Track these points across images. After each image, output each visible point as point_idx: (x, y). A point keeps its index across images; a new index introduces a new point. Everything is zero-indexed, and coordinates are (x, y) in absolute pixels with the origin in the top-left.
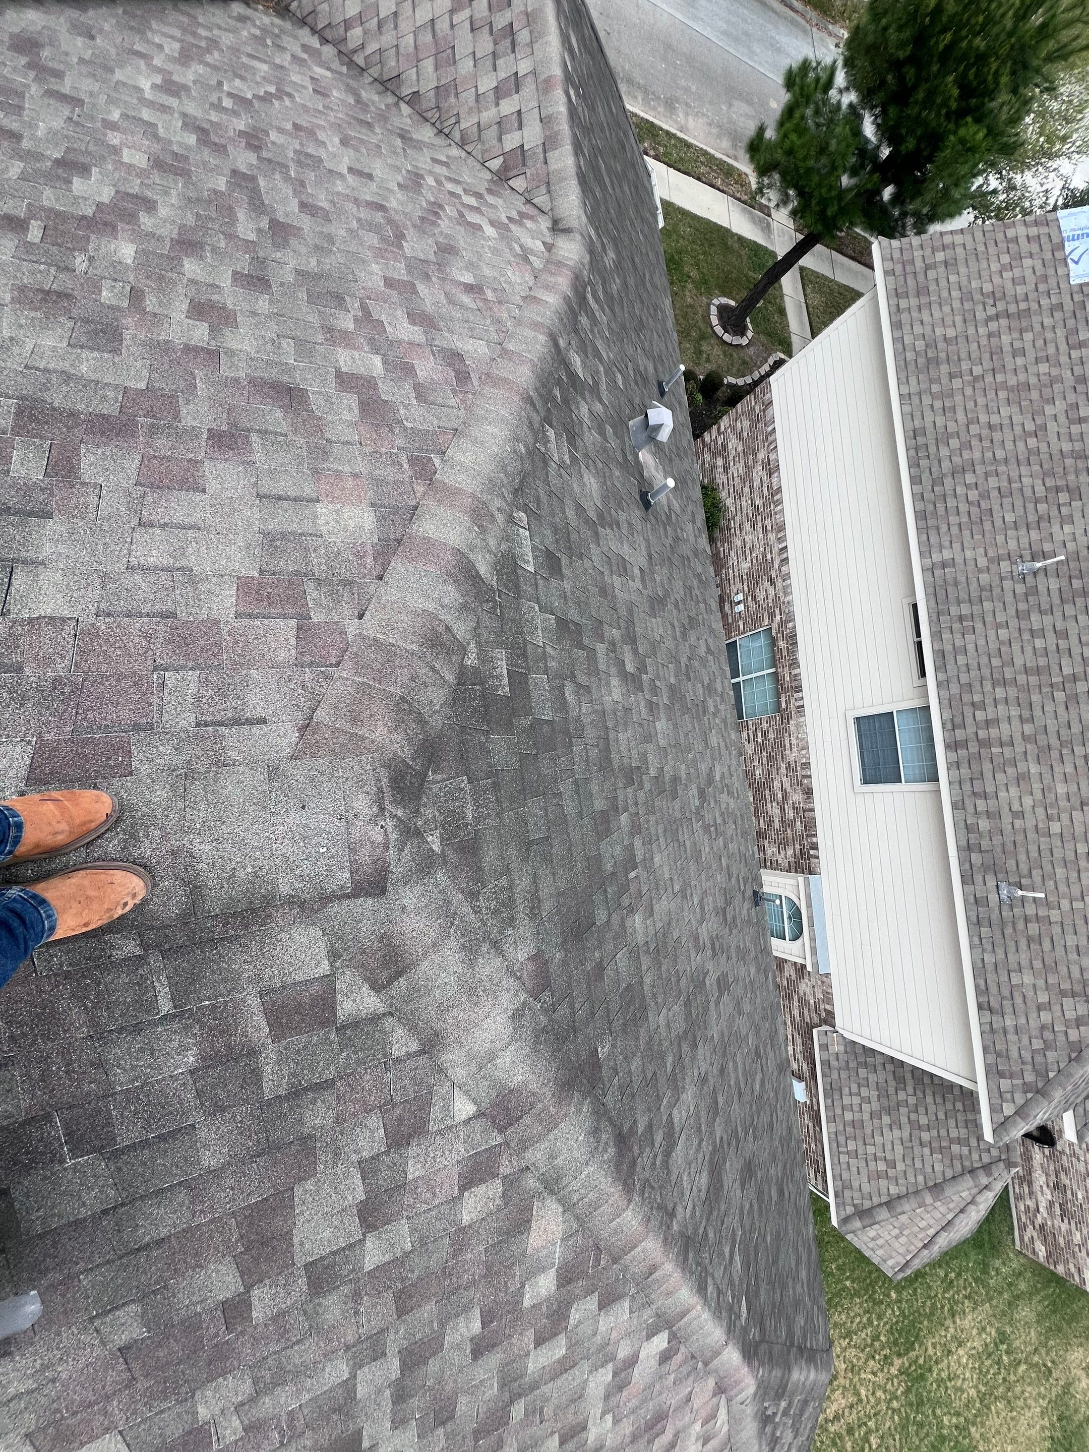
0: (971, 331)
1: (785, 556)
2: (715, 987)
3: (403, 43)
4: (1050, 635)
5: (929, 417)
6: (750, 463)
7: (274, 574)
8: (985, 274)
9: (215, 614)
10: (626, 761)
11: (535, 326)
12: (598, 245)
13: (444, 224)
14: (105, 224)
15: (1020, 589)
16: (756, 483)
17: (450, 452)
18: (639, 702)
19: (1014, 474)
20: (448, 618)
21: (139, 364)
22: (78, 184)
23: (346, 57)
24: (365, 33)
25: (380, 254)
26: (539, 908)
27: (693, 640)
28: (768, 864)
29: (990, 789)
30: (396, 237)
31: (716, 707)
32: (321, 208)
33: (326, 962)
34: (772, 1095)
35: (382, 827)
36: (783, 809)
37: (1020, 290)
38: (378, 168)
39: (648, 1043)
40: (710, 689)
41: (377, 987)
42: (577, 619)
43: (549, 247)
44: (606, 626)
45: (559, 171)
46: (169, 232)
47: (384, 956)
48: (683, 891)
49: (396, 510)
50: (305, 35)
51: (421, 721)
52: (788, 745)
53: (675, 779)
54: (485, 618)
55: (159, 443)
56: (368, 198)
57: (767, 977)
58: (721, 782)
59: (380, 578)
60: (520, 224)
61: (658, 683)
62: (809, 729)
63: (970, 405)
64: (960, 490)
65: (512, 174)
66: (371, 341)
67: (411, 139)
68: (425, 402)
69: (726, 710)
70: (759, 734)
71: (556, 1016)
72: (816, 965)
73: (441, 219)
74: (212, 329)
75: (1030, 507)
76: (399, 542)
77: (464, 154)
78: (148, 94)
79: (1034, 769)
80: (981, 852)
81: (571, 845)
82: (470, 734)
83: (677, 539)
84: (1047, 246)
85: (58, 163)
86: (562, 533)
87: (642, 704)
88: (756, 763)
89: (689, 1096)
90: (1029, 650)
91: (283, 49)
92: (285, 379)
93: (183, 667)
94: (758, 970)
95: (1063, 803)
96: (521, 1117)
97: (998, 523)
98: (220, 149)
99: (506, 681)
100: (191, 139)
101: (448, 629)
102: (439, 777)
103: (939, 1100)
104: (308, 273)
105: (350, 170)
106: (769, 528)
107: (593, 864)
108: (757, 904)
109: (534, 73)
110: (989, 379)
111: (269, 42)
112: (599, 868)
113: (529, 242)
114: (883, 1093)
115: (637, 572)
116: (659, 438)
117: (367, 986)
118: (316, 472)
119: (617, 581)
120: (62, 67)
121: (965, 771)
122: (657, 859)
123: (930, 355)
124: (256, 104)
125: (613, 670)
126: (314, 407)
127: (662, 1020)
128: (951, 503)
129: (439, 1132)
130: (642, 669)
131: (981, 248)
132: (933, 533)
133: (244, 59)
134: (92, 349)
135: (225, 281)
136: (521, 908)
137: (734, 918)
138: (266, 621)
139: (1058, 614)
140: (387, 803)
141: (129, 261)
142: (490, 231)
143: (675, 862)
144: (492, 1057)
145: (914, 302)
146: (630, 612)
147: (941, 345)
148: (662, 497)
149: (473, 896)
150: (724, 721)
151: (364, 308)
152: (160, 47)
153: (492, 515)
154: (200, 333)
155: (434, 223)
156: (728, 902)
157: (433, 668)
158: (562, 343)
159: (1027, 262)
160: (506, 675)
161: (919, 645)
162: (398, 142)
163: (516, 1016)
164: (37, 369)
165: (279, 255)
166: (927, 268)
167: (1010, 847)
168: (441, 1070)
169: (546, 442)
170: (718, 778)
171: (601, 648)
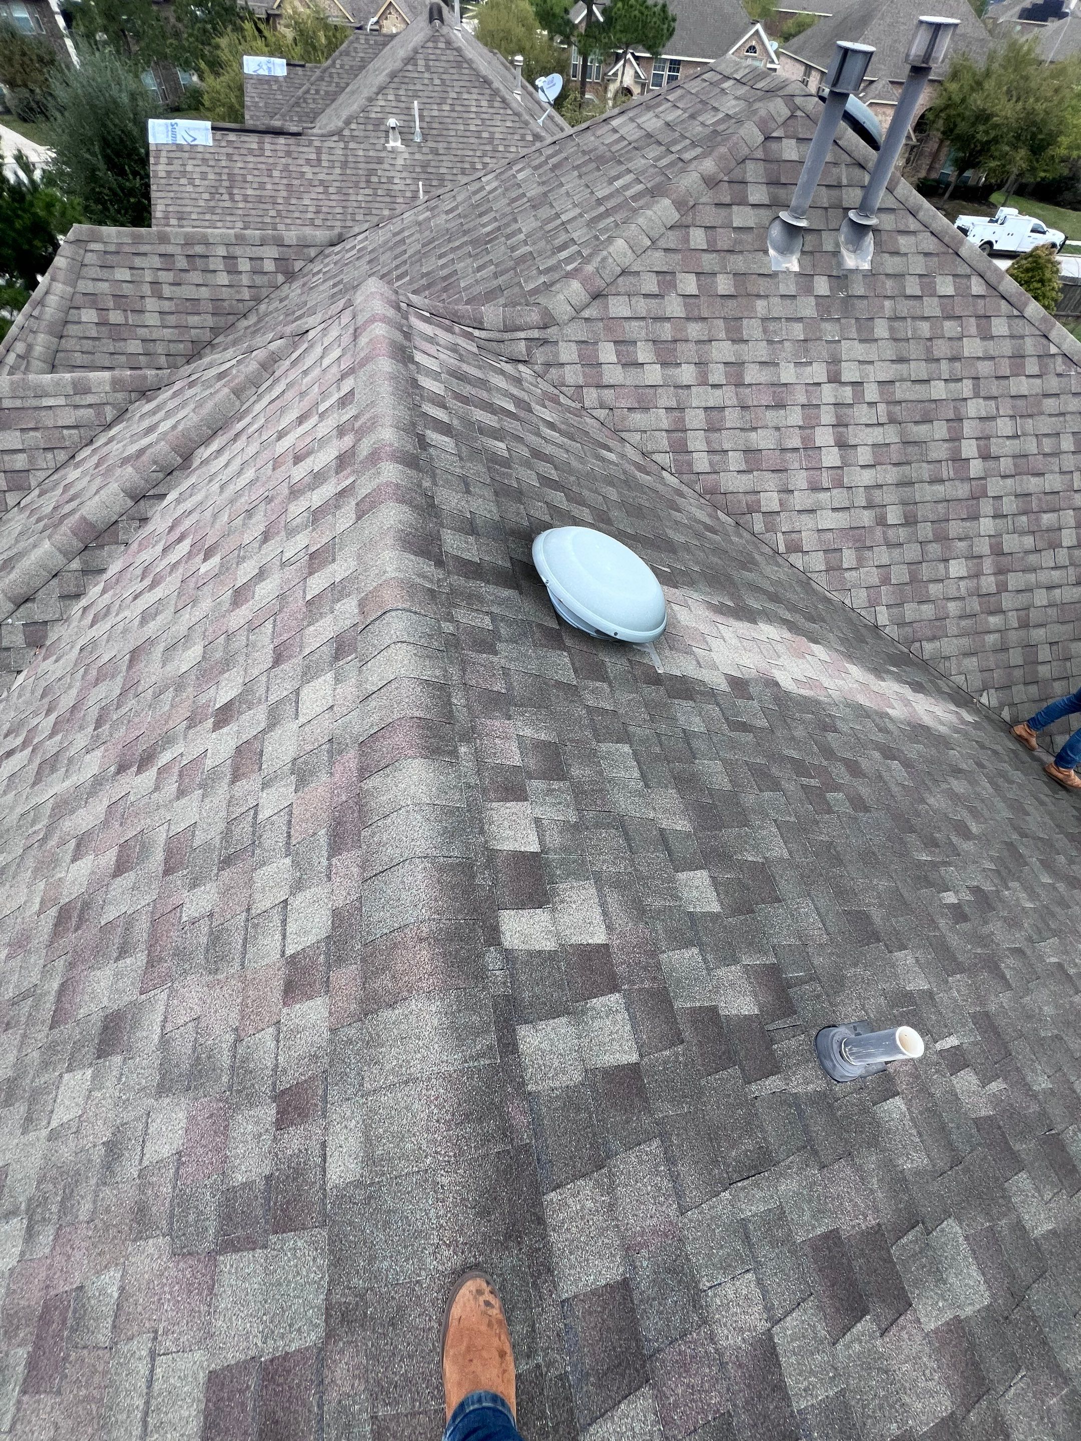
0: (240, 212)
8: (193, 196)
37: (211, 176)
84: (178, 154)
131: (172, 195)
159: (189, 168)
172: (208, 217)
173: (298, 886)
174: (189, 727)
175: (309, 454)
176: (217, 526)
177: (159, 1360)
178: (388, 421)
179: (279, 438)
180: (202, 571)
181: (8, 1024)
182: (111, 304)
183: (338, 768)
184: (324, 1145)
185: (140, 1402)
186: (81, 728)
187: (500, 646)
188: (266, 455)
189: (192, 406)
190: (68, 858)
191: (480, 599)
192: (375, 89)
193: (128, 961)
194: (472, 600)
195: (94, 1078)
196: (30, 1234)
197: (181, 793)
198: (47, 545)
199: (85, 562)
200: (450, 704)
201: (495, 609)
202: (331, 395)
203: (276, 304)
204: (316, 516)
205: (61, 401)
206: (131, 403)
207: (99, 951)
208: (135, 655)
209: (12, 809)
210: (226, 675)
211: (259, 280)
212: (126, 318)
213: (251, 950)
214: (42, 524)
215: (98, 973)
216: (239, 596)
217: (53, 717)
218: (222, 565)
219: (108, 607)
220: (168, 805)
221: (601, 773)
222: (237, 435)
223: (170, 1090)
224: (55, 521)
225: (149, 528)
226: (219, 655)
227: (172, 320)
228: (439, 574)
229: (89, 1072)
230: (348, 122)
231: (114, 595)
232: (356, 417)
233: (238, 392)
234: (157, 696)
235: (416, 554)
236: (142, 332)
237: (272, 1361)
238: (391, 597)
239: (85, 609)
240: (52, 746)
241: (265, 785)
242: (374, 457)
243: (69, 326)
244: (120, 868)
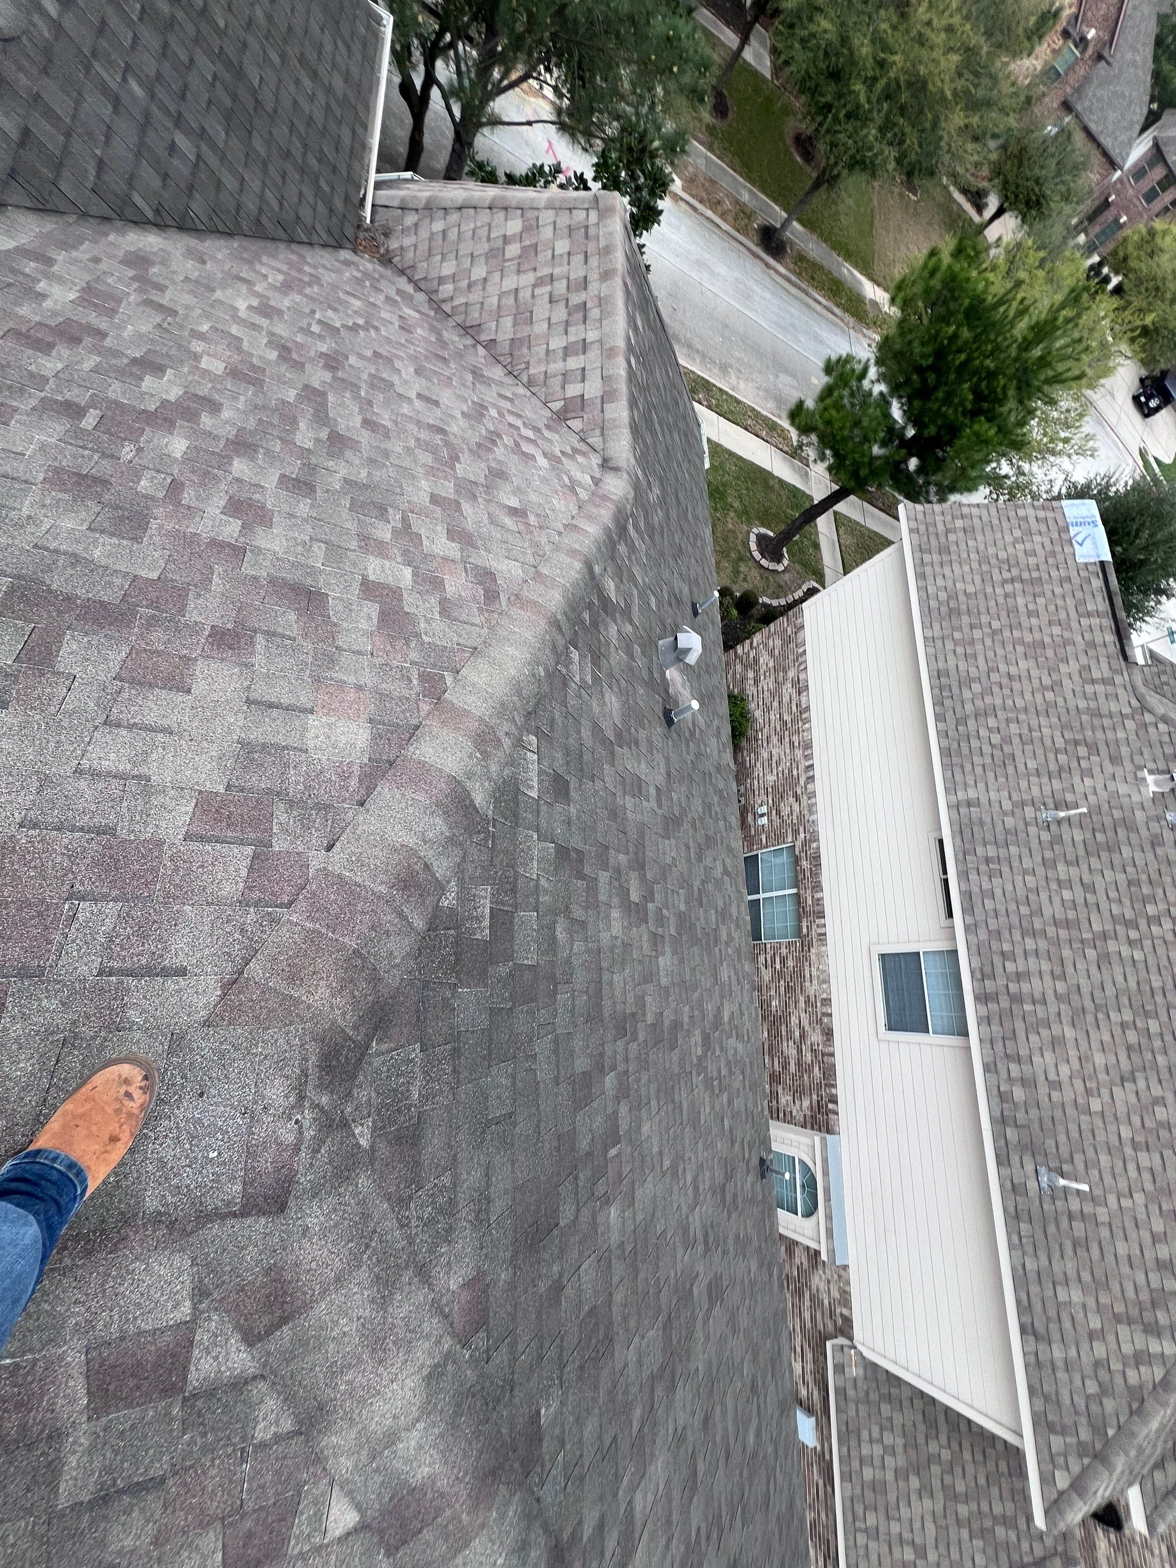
0: (989, 590)
1: (811, 774)
2: (705, 1299)
3: (488, 301)
4: (1077, 887)
5: (952, 662)
6: (781, 679)
7: (242, 791)
8: (1000, 543)
9: (162, 834)
10: (619, 1007)
11: (573, 553)
12: (644, 483)
13: (499, 452)
14: (165, 420)
15: (1045, 836)
16: (786, 699)
17: (464, 672)
18: (642, 936)
19: (1034, 723)
20: (428, 853)
21: (156, 554)
22: (149, 383)
23: (436, 304)
24: (455, 289)
25: (431, 471)
26: (487, 1211)
27: (708, 861)
28: (781, 1115)
29: (1023, 1052)
30: (451, 458)
31: (729, 934)
32: (383, 426)
33: (188, 1303)
34: (770, 1450)
35: (297, 1122)
36: (800, 1051)
38: (446, 397)
39: (610, 1392)
40: (723, 915)
41: (250, 1339)
42: (580, 846)
43: (597, 482)
44: (612, 852)
45: (614, 420)
46: (229, 432)
47: (268, 1296)
48: (674, 1167)
49: (394, 727)
50: (403, 283)
51: (375, 979)
52: (808, 976)
53: (676, 1025)
54: (474, 850)
55: (154, 636)
56: (431, 422)
57: (771, 1275)
58: (730, 1023)
59: (362, 804)
60: (572, 457)
61: (665, 912)
62: (831, 961)
63: (990, 654)
64: (983, 732)
65: (570, 415)
66: (406, 553)
67: (483, 376)
68: (448, 617)
69: (741, 937)
70: (778, 960)
71: (490, 1368)
72: (832, 1252)
73: (496, 445)
74: (243, 527)
75: (1051, 756)
76: (391, 764)
77: (529, 393)
78: (242, 313)
79: (1069, 1033)
80: (1016, 1126)
81: (539, 1121)
82: (433, 990)
83: (699, 755)
84: (1053, 527)
85: (134, 361)
86: (576, 757)
87: (645, 938)
88: (773, 993)
89: (658, 1468)
90: (1056, 900)
91: (379, 290)
92: (309, 581)
93: (105, 898)
94: (761, 1266)
95: (1102, 1076)
96: (420, 1531)
97: (1021, 768)
98: (299, 366)
99: (487, 923)
100: (273, 355)
101: (427, 867)
102: (385, 1047)
103: (979, 1457)
104: (356, 482)
105: (419, 396)
106: (796, 744)
107: (566, 1141)
108: (763, 1177)
109: (601, 341)
110: (1007, 633)
111: (367, 283)
112: (573, 1149)
113: (578, 475)
114: (911, 1444)
115: (653, 791)
116: (687, 661)
117: (238, 1336)
118: (317, 680)
119: (629, 802)
120: (167, 282)
121: (995, 1027)
122: (645, 1128)
123: (952, 604)
124: (343, 333)
125: (616, 901)
126: (331, 613)
127: (632, 1356)
128: (975, 743)
129: (302, 1556)
130: (649, 896)
131: (995, 522)
132: (957, 771)
133: (341, 295)
134: (112, 535)
135: (271, 481)
136: (465, 1212)
137: (735, 1196)
138: (218, 846)
139: (1085, 867)
140: (310, 1088)
141: (178, 455)
142: (542, 462)
143: (668, 1130)
144: (391, 1438)
145: (936, 558)
146: (642, 834)
147: (962, 598)
148: (688, 715)
149: (402, 1202)
150: (738, 951)
151: (405, 519)
152: (265, 277)
153: (499, 740)
154: (231, 529)
155: (490, 450)
156: (729, 1177)
157: (401, 915)
158: (597, 569)
159: (1037, 539)
160: (488, 916)
161: (946, 882)
162: (469, 377)
163: (434, 1377)
164: (47, 549)
165: (331, 463)
166: (948, 531)
167: (1048, 1124)
168: (318, 1460)
169: (568, 662)
170: (726, 1019)
171: (604, 876)
172: (974, 557)
182: (527, 243)
211: (555, 381)
212: (511, 260)
227: (508, 301)
236: (496, 276)
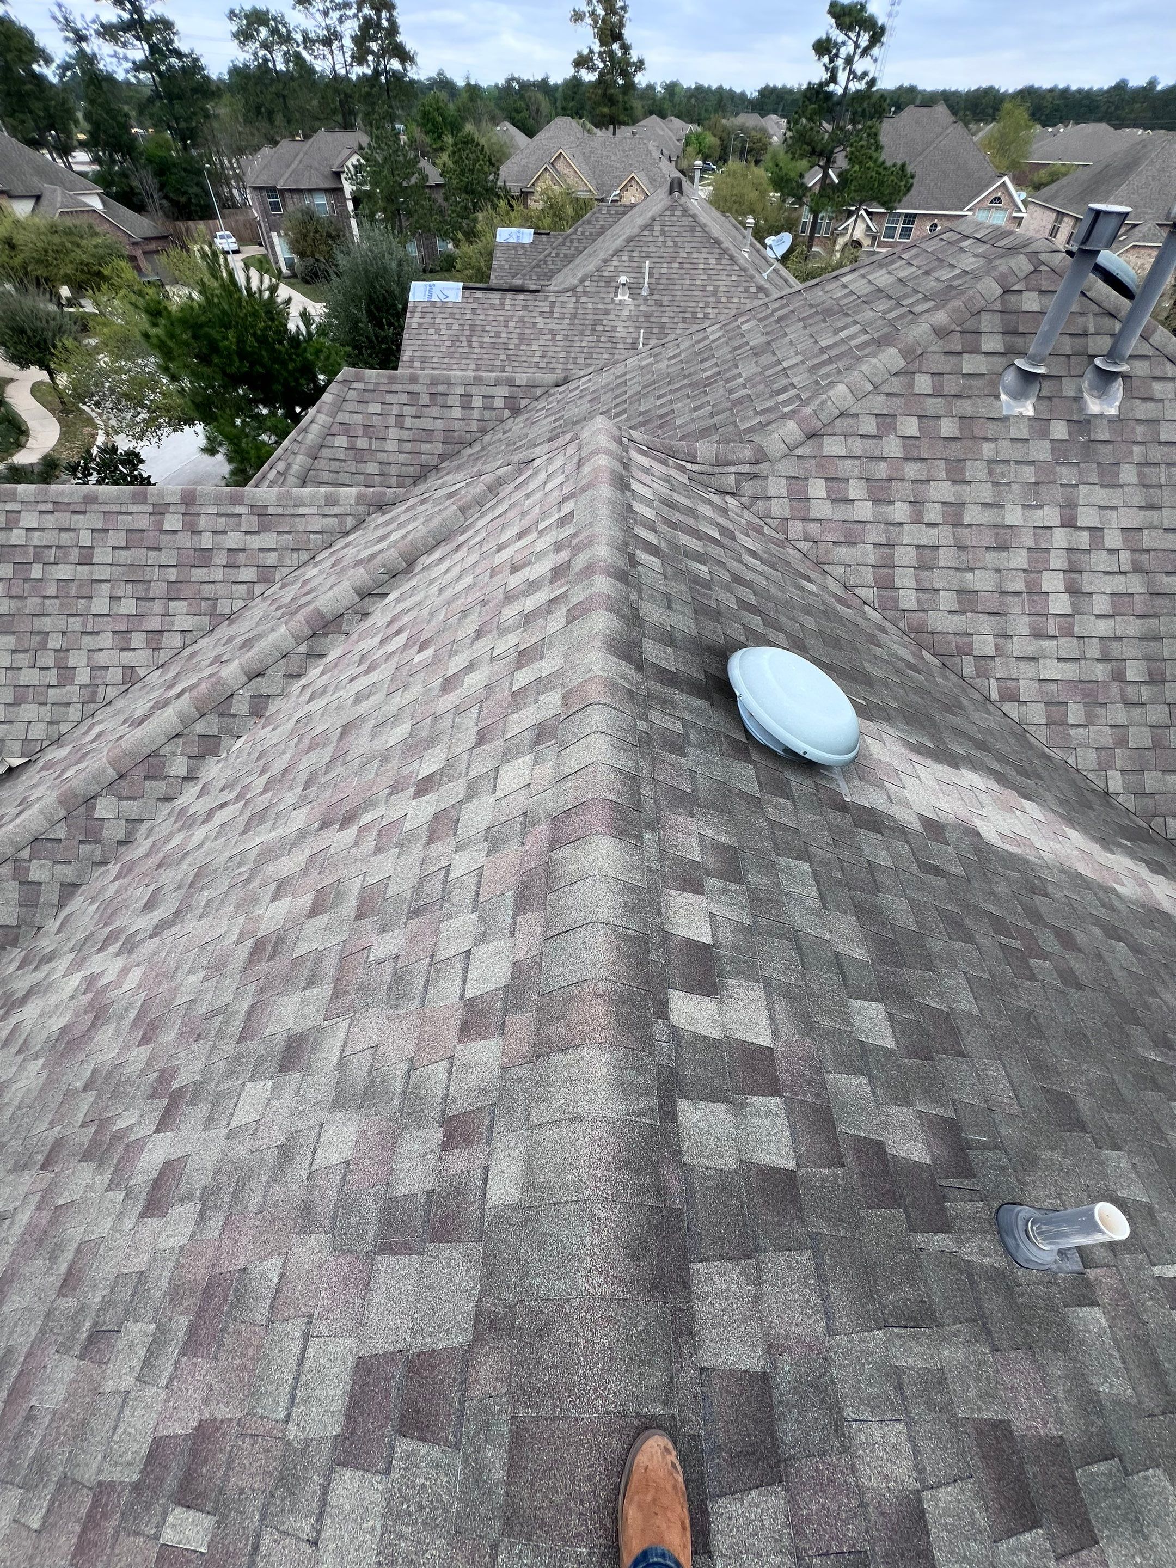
0: (475, 356)
84: (431, 310)
159: (438, 321)
172: (446, 360)
173: (482, 939)
174: (391, 794)
175: (525, 565)
176: (433, 623)
177: (312, 1341)
178: (604, 540)
179: (498, 551)
180: (416, 660)
181: (199, 1035)
182: (360, 433)
183: (530, 839)
184: (486, 1169)
185: (289, 1377)
186: (291, 788)
187: (689, 750)
188: (485, 564)
189: (422, 519)
190: (268, 898)
191: (674, 705)
192: (611, 252)
193: (315, 991)
194: (666, 704)
195: (273, 1090)
196: (202, 1217)
197: (378, 850)
198: (283, 629)
199: (311, 647)
200: (639, 794)
201: (686, 716)
202: (551, 515)
203: (500, 435)
204: (528, 619)
205: (313, 510)
206: (369, 514)
207: (288, 980)
208: (346, 730)
209: (221, 852)
210: (430, 751)
211: (487, 415)
212: (370, 444)
213: (431, 991)
214: (279, 613)
215: (286, 999)
216: (448, 684)
217: (266, 777)
218: (435, 656)
219: (326, 687)
220: (365, 859)
221: (778, 885)
222: (458, 547)
223: (343, 1106)
224: (292, 610)
225: (369, 622)
226: (424, 733)
227: (408, 447)
228: (638, 677)
229: (270, 1084)
230: (582, 281)
231: (332, 676)
232: (574, 535)
233: (463, 510)
234: (363, 765)
235: (619, 657)
236: (382, 456)
237: (419, 1355)
238: (595, 693)
239: (304, 687)
240: (262, 802)
241: (458, 849)
242: (589, 570)
243: (323, 450)
244: (314, 912)
